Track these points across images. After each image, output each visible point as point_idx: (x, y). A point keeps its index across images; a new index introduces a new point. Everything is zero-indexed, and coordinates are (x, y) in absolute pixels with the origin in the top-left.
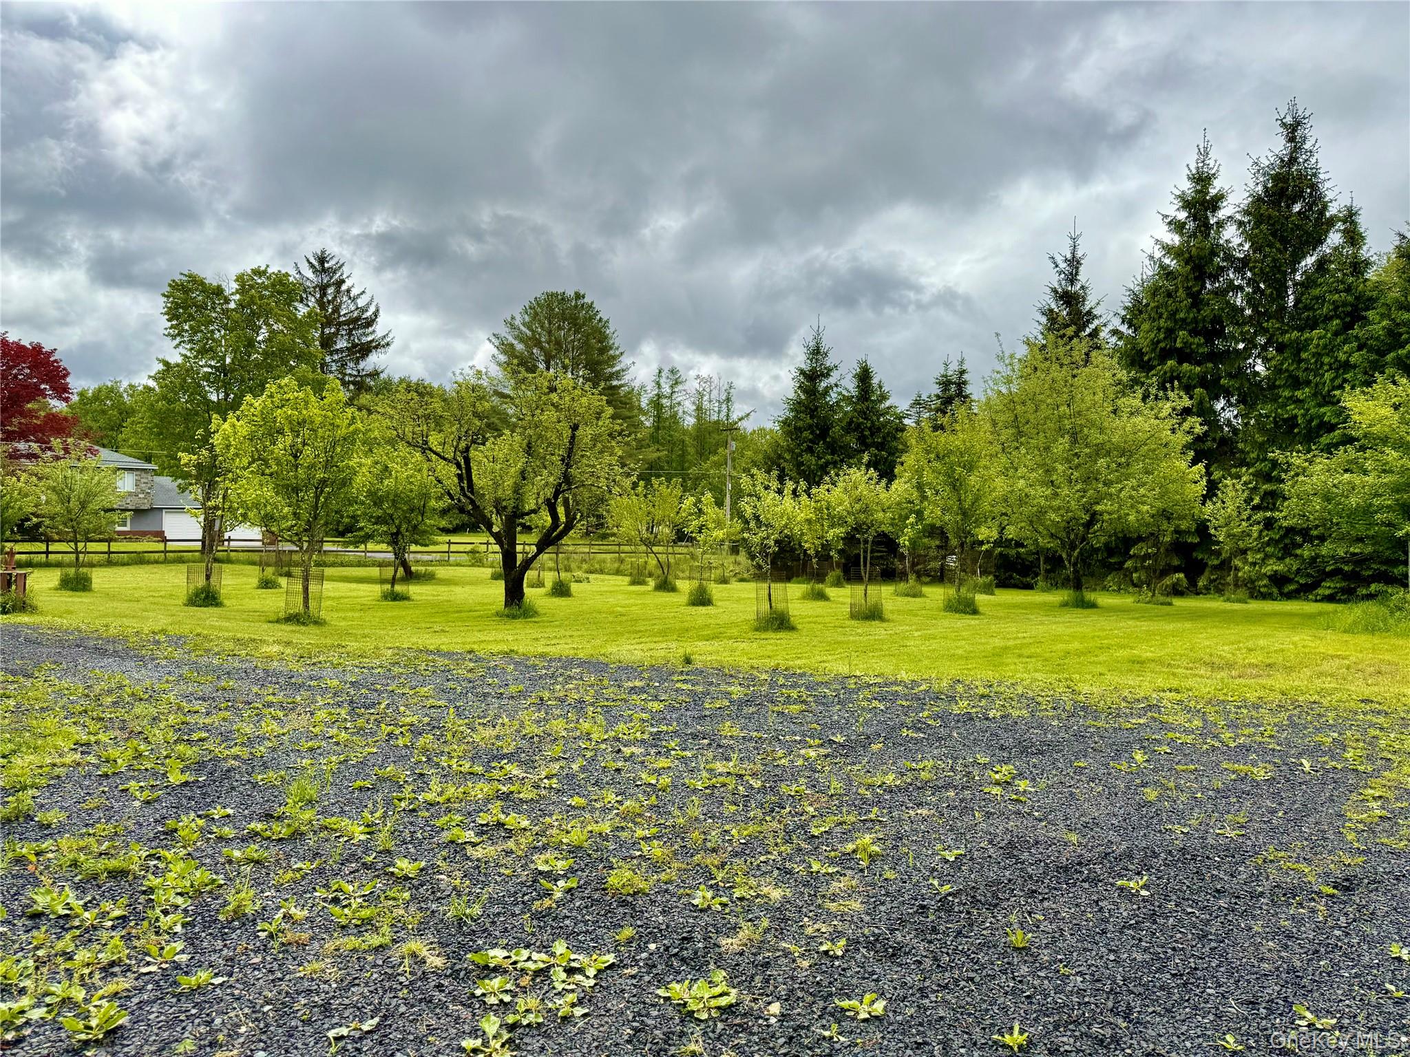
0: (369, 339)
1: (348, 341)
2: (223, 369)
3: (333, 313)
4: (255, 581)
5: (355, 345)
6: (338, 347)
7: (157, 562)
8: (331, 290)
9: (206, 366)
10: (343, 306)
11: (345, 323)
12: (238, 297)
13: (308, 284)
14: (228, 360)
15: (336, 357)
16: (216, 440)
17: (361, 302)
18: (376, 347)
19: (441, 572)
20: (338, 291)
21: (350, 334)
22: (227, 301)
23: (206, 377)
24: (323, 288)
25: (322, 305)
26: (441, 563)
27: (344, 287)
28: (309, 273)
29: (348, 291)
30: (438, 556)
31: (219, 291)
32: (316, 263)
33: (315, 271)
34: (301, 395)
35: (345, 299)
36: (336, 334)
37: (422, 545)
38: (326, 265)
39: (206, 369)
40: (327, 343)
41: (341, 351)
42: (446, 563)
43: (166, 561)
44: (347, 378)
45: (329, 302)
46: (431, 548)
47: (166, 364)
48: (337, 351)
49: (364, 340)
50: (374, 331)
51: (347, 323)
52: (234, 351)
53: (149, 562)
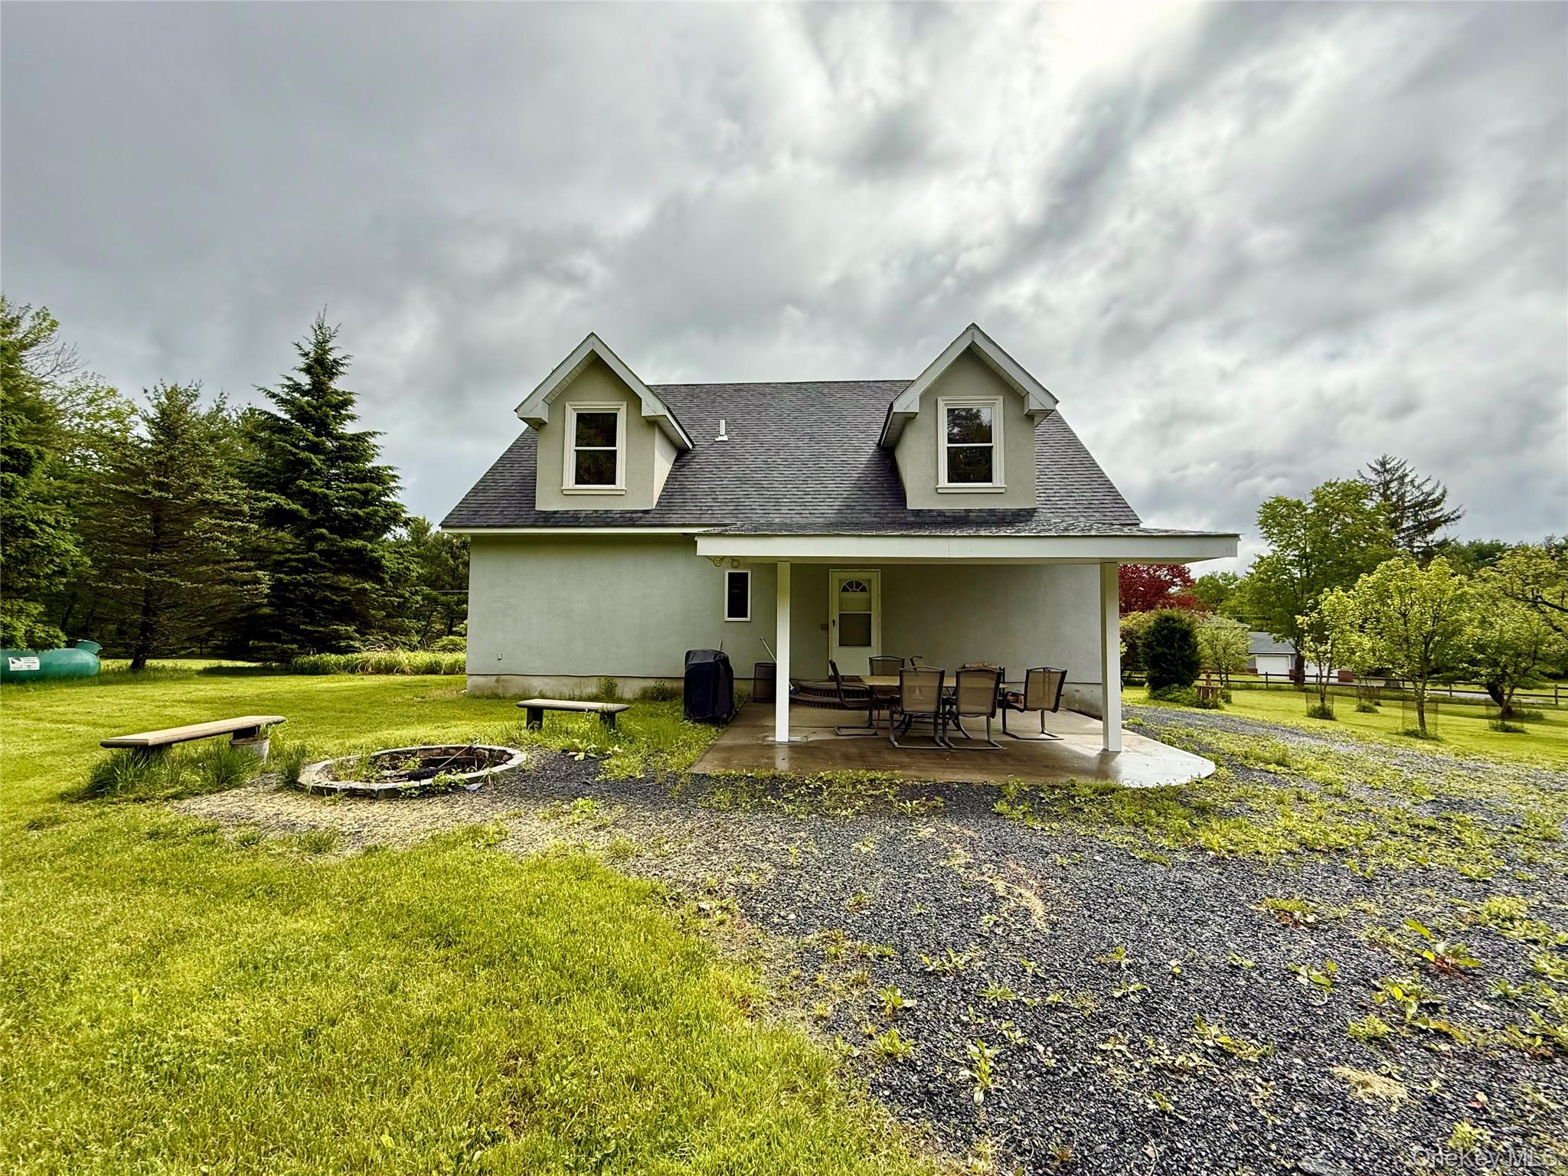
0: (1438, 515)
1: (1414, 521)
2: (1304, 556)
3: (1397, 501)
4: (1355, 707)
5: (1421, 523)
6: (1404, 526)
7: (1260, 689)
8: (1394, 485)
9: (1291, 554)
10: (1408, 494)
11: (1409, 507)
12: (1314, 504)
13: (1372, 483)
14: (1308, 550)
15: (1402, 535)
16: (1324, 606)
17: (1426, 488)
18: (1445, 522)
19: (1549, 714)
20: (1402, 484)
21: (1416, 514)
22: (1305, 509)
23: (1291, 563)
24: (1386, 484)
25: (1386, 498)
26: (1545, 706)
27: (1407, 480)
28: (1373, 476)
29: (1412, 481)
30: (1541, 700)
31: (1299, 505)
32: (1378, 467)
33: (1378, 473)
34: (1407, 570)
35: (1409, 488)
36: (1402, 517)
37: (1523, 688)
38: (1388, 466)
39: (1290, 558)
40: (1394, 524)
41: (1408, 529)
42: (1556, 707)
43: (1268, 689)
44: (1415, 550)
45: (1393, 494)
46: (1535, 692)
47: (1262, 558)
48: (1403, 530)
49: (1432, 517)
50: (1442, 509)
51: (1413, 506)
52: (1314, 542)
53: (1255, 689)
